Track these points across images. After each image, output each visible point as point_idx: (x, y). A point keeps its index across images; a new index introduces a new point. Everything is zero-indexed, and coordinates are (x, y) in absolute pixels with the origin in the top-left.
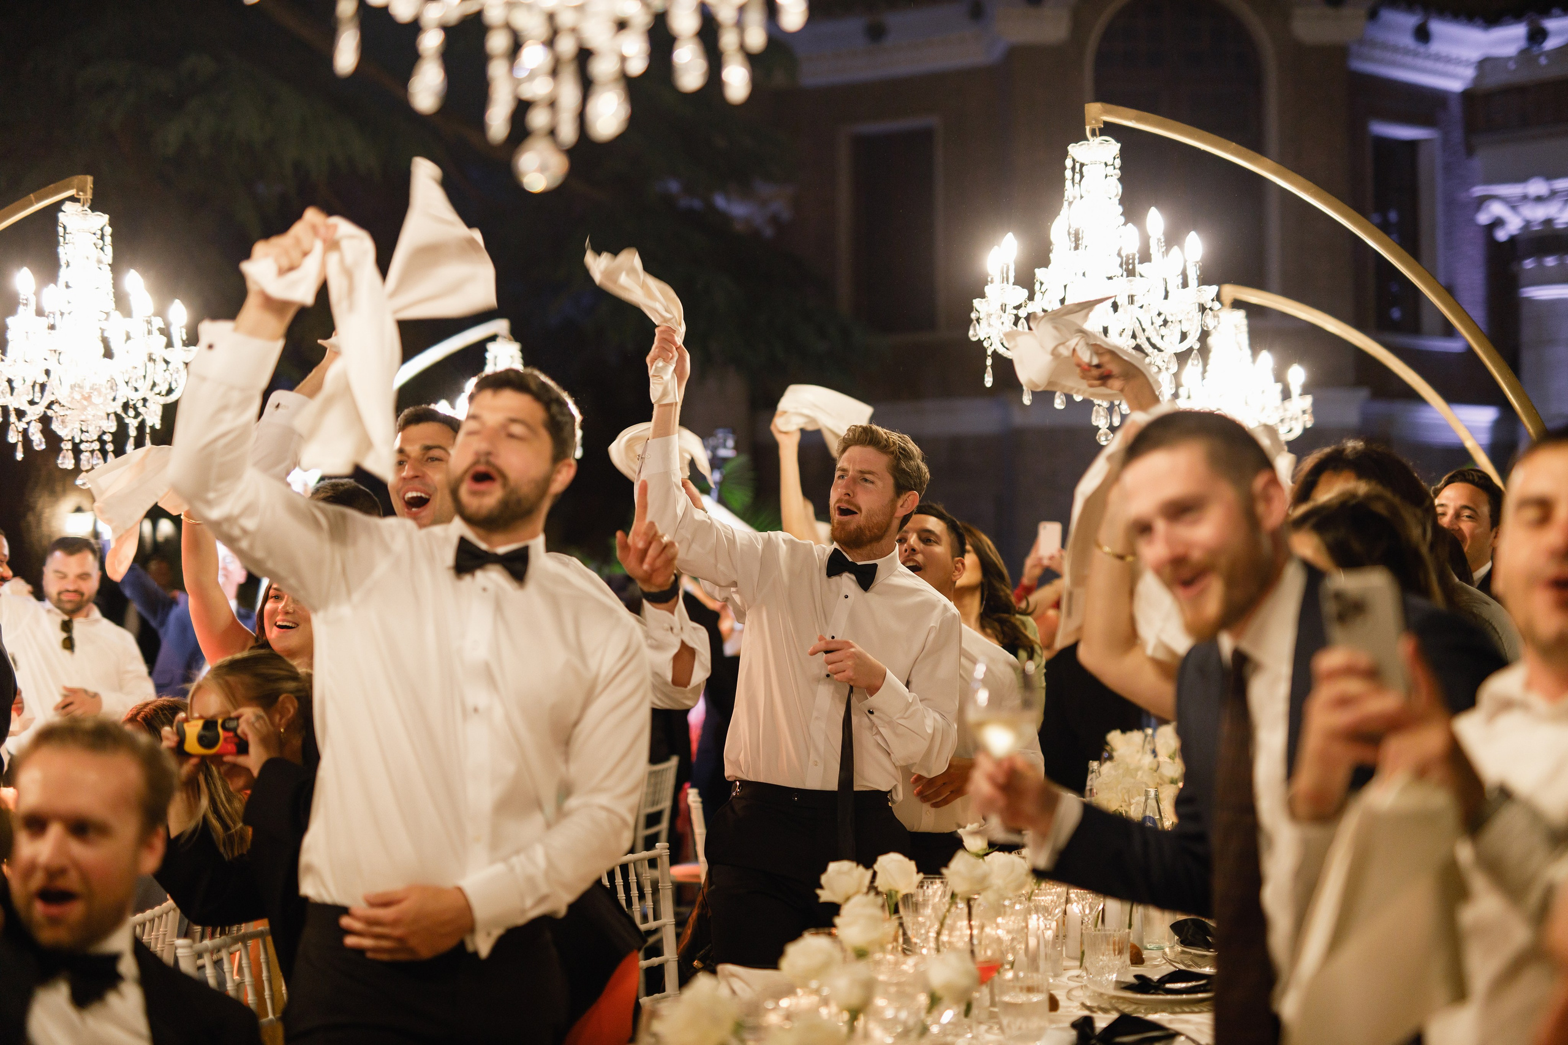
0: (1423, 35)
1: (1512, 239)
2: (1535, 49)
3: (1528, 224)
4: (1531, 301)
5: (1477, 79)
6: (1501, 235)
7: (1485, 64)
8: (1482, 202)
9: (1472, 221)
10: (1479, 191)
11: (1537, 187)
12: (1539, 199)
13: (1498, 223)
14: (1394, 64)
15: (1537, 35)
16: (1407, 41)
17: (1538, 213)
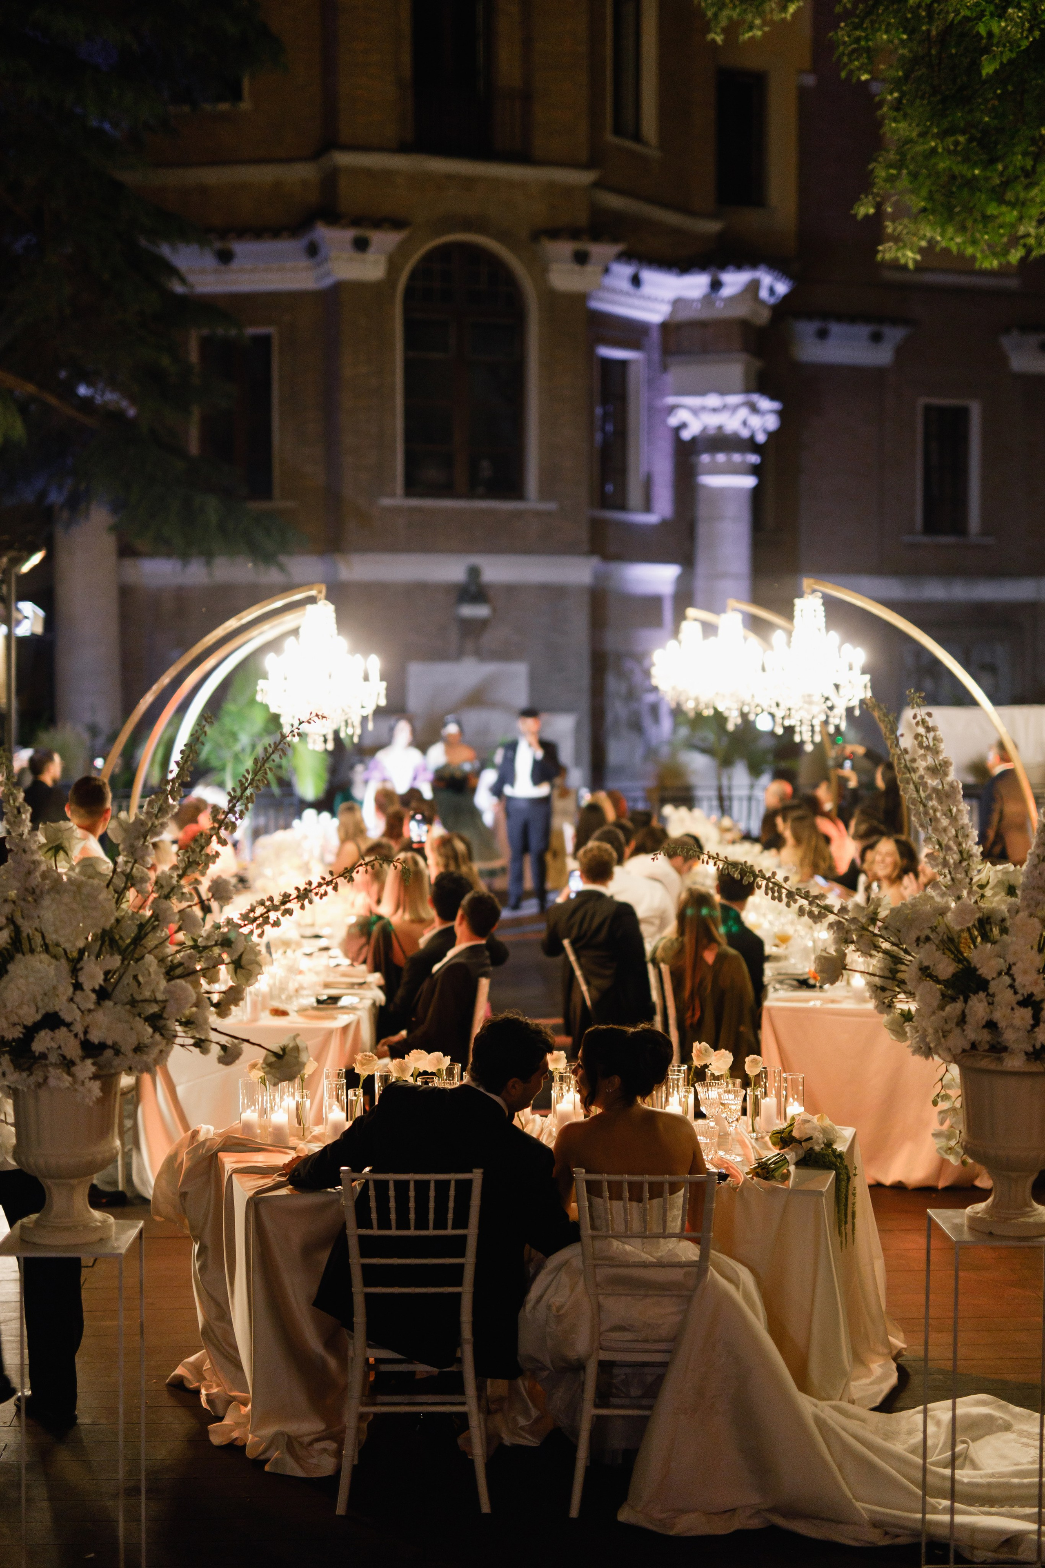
0: (636, 281)
1: (694, 439)
2: (713, 296)
3: (705, 429)
4: (706, 487)
5: (673, 313)
6: (686, 435)
7: (677, 303)
8: (672, 409)
9: (664, 421)
10: (671, 400)
11: (713, 400)
12: (715, 410)
13: (683, 426)
14: (615, 303)
15: (716, 285)
16: (625, 285)
17: (712, 421)
